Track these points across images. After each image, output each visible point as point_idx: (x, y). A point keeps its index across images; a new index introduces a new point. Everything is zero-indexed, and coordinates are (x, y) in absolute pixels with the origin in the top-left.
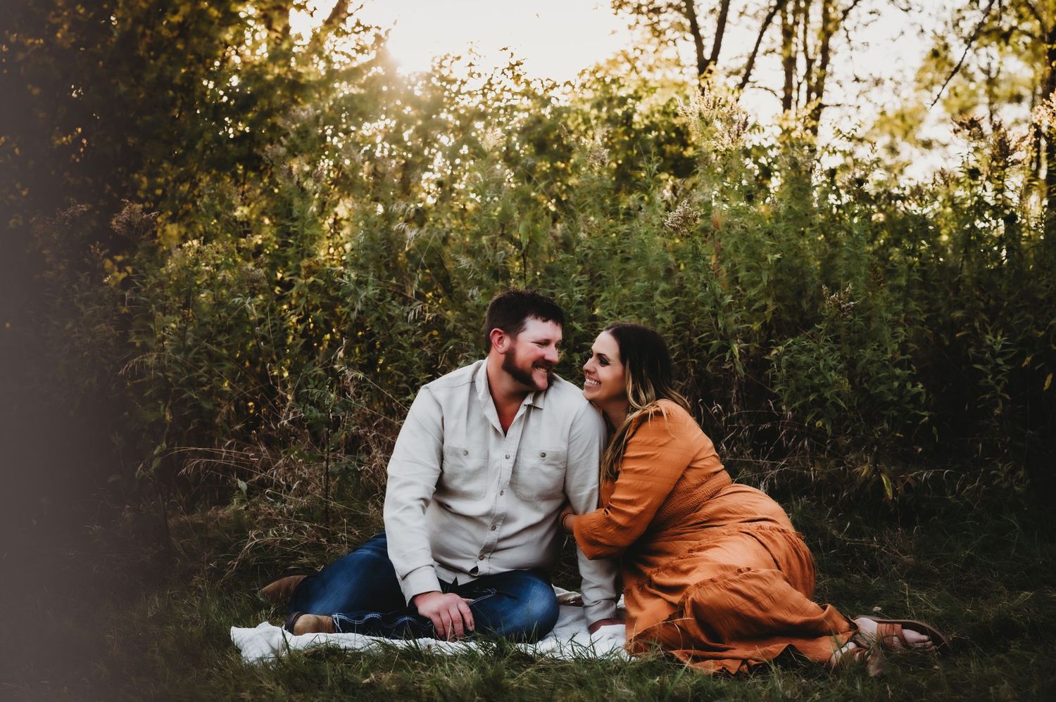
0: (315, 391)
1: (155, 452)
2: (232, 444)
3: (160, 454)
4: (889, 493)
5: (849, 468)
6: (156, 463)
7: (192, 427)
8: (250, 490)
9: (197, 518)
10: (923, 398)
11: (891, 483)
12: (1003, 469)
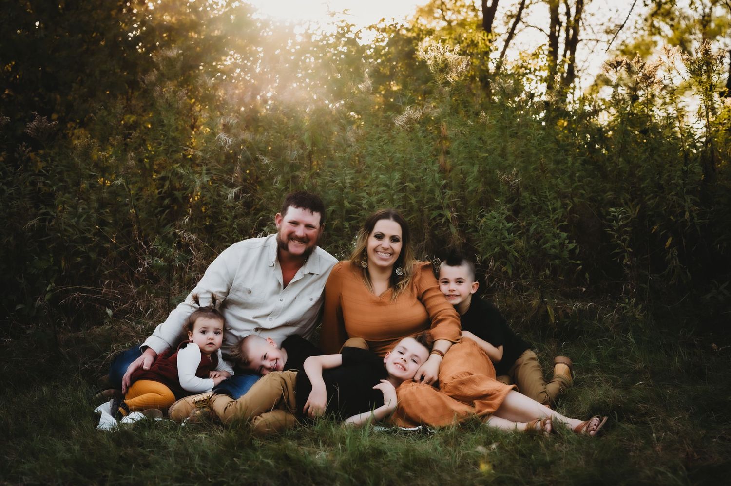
0: (160, 247)
1: (48, 289)
2: (109, 284)
3: (51, 291)
4: (552, 319)
5: (525, 301)
6: (48, 297)
7: (82, 271)
8: (114, 315)
9: (81, 334)
10: (577, 251)
11: (553, 311)
12: (629, 303)
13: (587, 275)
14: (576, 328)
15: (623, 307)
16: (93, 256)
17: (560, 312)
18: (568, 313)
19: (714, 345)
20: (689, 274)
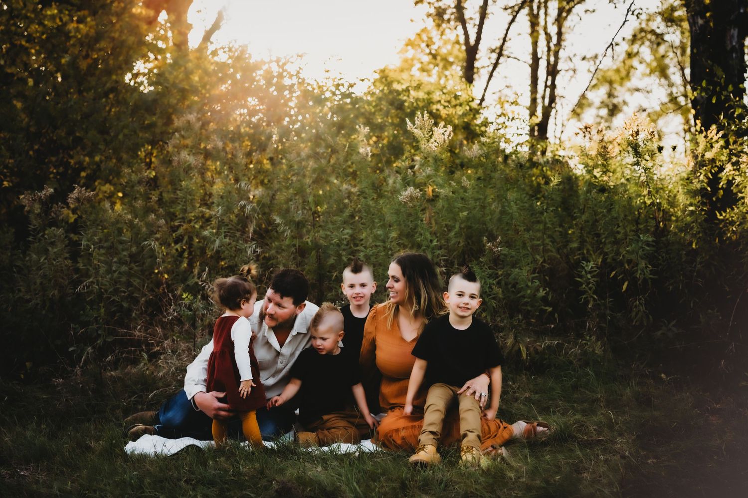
4: (524, 356)
10: (550, 298)
11: (525, 350)
12: (590, 340)
13: (556, 315)
14: (544, 362)
15: (585, 344)
16: (125, 305)
17: (532, 349)
18: (537, 349)
19: (663, 375)
20: (651, 317)
